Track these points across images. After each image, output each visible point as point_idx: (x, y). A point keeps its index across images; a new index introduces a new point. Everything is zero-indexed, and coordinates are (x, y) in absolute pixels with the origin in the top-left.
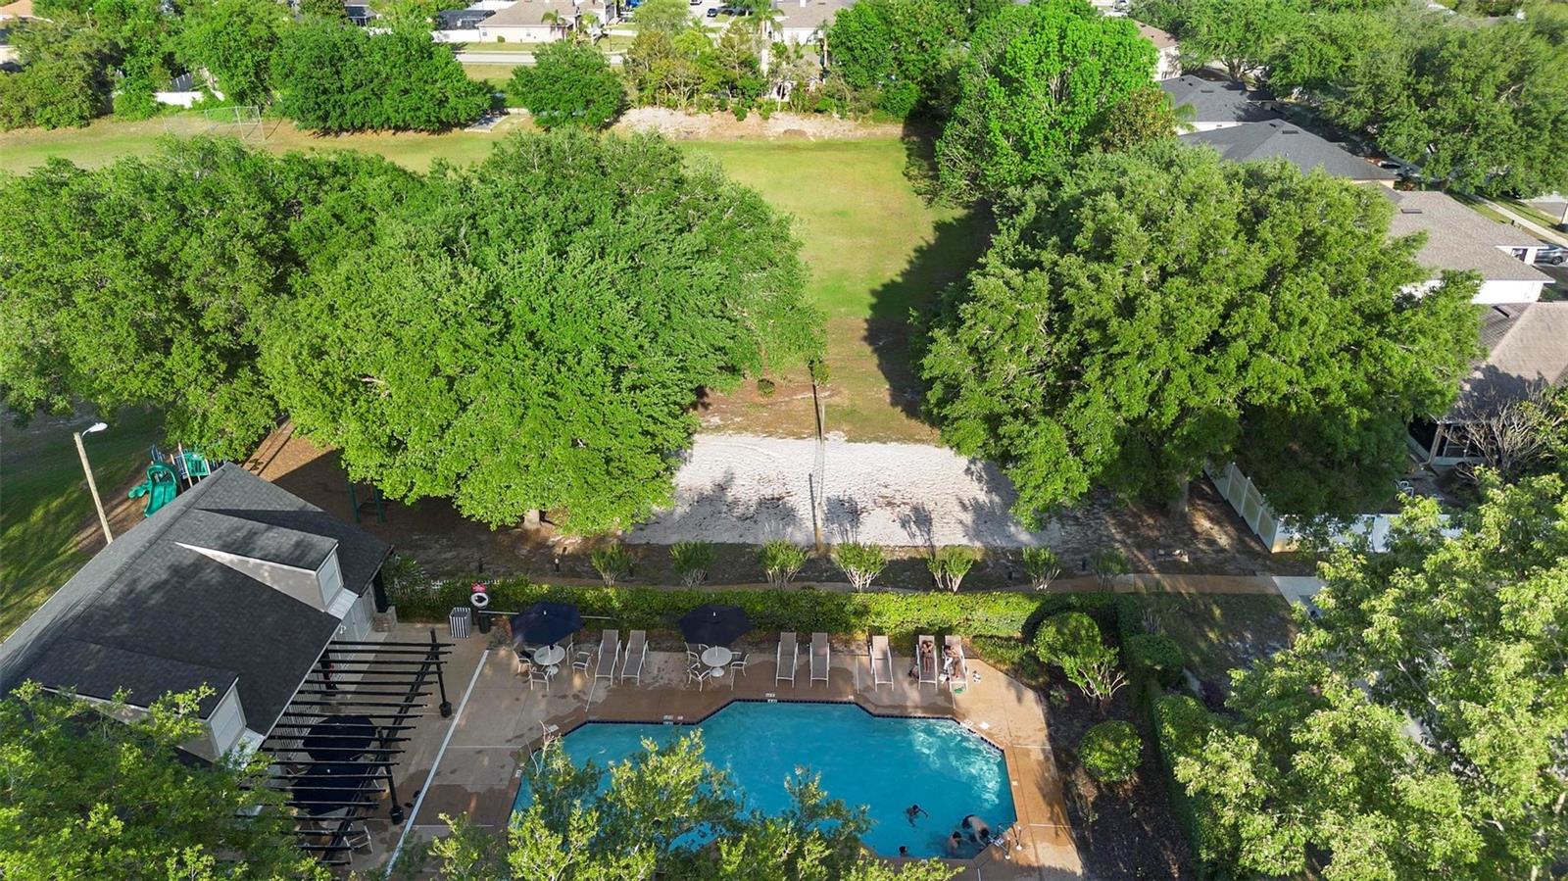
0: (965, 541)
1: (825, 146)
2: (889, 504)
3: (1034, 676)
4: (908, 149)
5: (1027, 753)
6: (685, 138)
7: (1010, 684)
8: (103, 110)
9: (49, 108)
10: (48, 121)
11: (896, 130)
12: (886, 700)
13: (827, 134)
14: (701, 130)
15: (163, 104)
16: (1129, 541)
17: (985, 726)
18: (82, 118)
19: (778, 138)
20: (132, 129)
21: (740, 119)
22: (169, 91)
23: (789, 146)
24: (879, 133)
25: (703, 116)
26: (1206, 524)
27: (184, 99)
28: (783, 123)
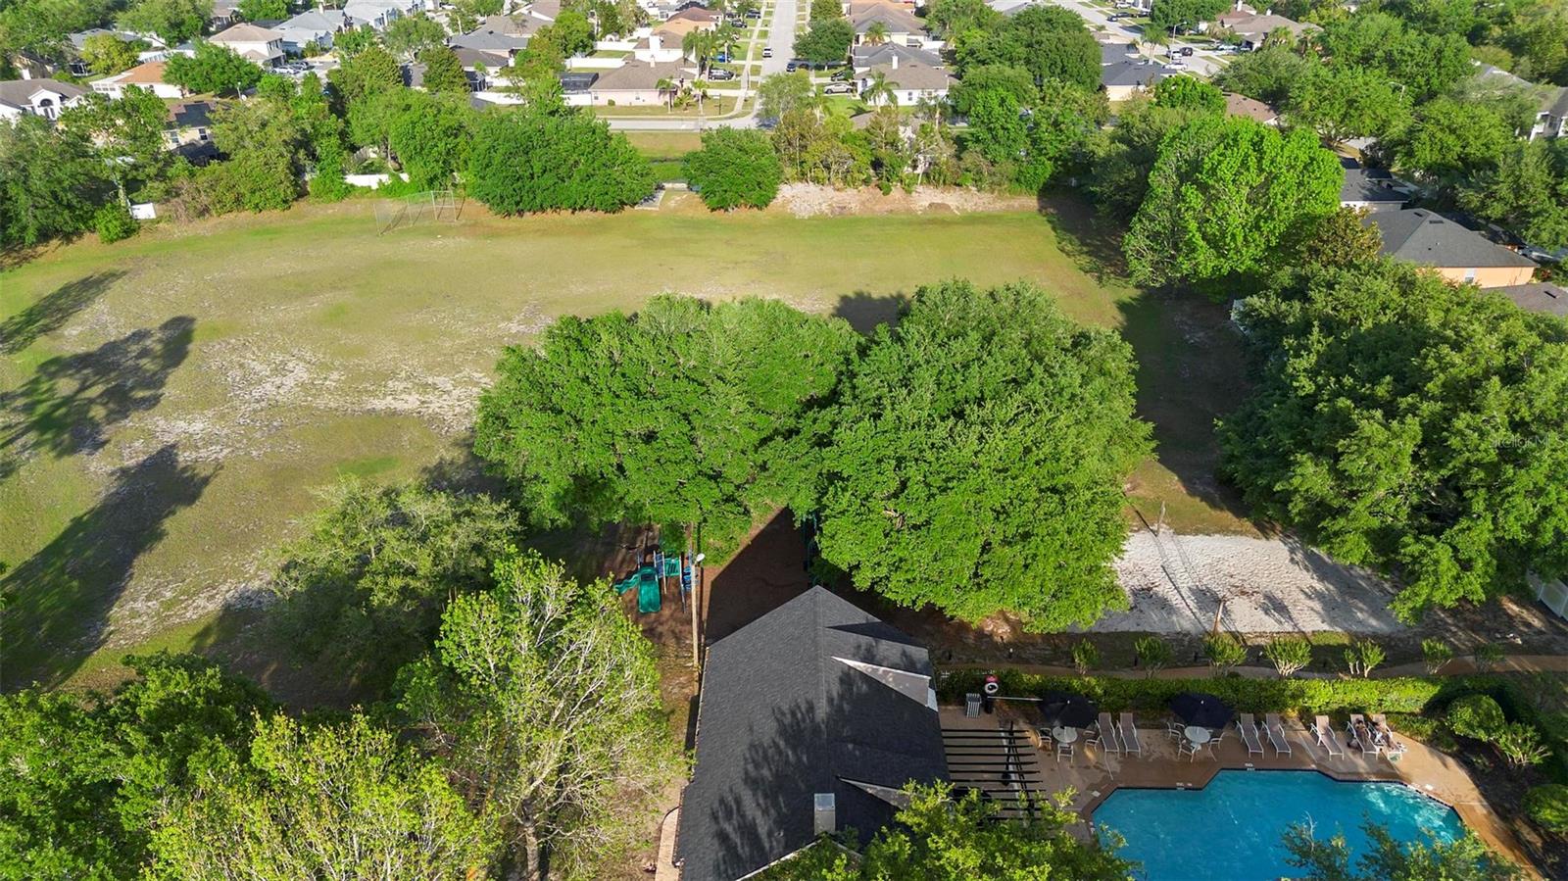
0: (1325, 627)
1: (972, 220)
2: (1243, 593)
3: (1450, 746)
4: (1049, 221)
5: (1472, 808)
6: (840, 214)
7: (1431, 753)
8: (302, 194)
9: (257, 194)
10: (257, 205)
11: (1032, 202)
12: (1342, 768)
13: (969, 207)
14: (853, 205)
15: (352, 186)
16: (1461, 625)
17: (1429, 787)
18: (285, 202)
19: (925, 211)
20: (330, 211)
21: (886, 194)
22: (357, 173)
23: (937, 221)
24: (1016, 205)
25: (851, 191)
26: (1515, 608)
27: (371, 181)
28: (926, 197)
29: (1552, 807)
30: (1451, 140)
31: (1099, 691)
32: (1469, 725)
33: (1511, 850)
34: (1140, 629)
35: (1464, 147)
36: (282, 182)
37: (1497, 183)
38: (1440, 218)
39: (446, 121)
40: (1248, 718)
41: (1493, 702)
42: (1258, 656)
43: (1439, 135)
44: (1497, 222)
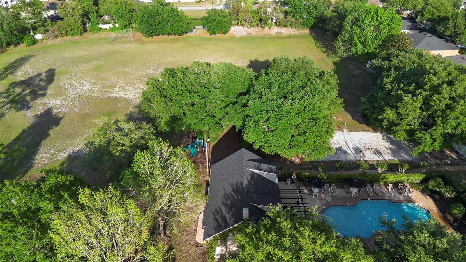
0: (392, 158)
1: (289, 37)
2: (368, 149)
3: (427, 192)
4: (313, 37)
5: (433, 210)
6: (249, 35)
7: (422, 194)
8: (86, 31)
9: (72, 31)
10: (72, 34)
11: (307, 31)
12: (396, 199)
13: (289, 33)
14: (253, 33)
15: (101, 28)
16: (432, 157)
17: (421, 204)
18: (81, 33)
19: (275, 35)
20: (95, 36)
21: (263, 29)
22: (102, 24)
23: (279, 37)
24: (303, 32)
25: (252, 28)
26: (449, 152)
27: (107, 26)
28: (275, 30)
29: (456, 209)
30: (435, 11)
31: (325, 178)
32: (434, 186)
33: (445, 222)
34: (337, 160)
35: (439, 13)
36: (79, 27)
37: (449, 25)
38: (431, 35)
39: (129, 7)
40: (369, 185)
41: (441, 180)
42: (373, 167)
43: (432, 9)
44: (449, 36)
